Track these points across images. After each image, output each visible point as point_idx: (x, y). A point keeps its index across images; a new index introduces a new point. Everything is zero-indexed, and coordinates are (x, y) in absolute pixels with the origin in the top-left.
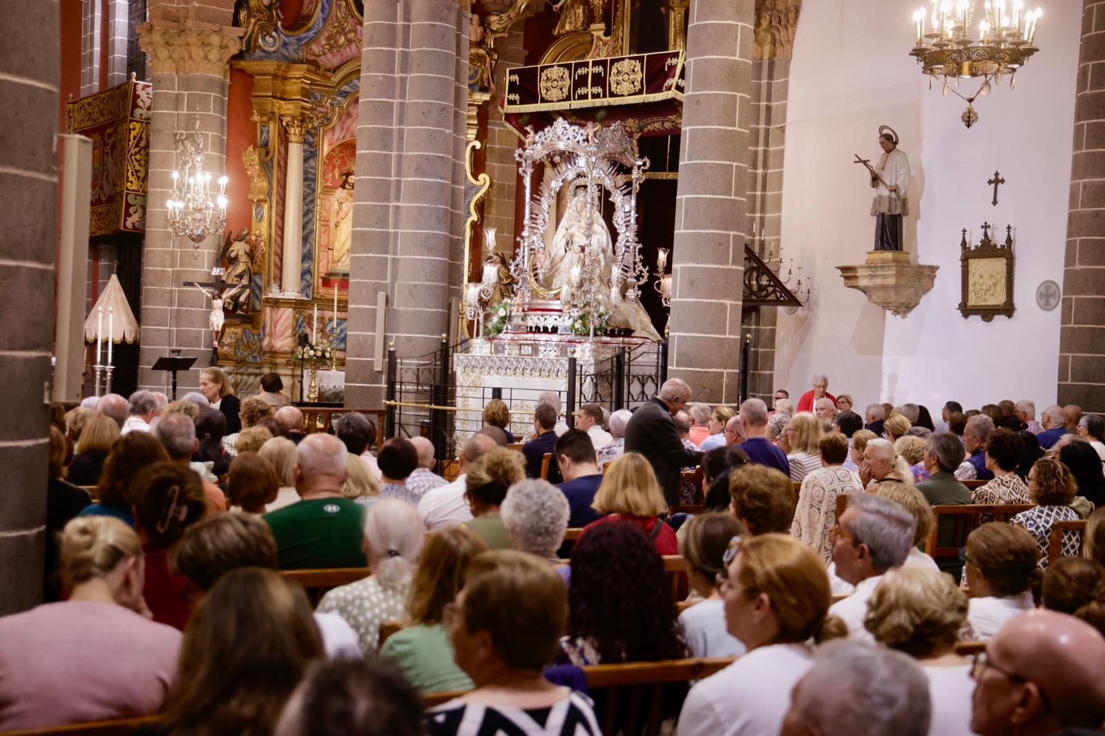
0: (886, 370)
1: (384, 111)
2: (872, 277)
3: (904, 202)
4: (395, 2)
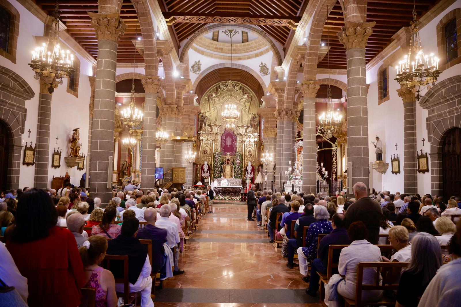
0: (383, 186)
1: (280, 141)
2: (375, 166)
3: (381, 151)
4: (281, 122)
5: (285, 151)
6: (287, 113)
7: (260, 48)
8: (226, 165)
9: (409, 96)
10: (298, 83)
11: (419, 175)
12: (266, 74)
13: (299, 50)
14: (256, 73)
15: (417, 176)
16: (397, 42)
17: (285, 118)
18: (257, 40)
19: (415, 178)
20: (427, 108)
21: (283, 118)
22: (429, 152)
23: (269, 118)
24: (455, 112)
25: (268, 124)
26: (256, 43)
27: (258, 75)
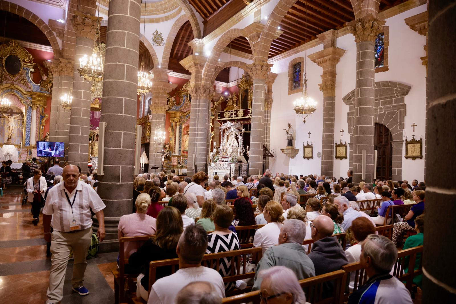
0: (290, 169)
1: (195, 120)
2: (287, 151)
3: (293, 137)
4: (197, 100)
5: (201, 131)
6: (205, 91)
7: (157, 14)
8: (95, 142)
9: (330, 91)
10: (218, 61)
11: (336, 162)
12: (159, 44)
13: (257, 27)
14: (148, 41)
15: (333, 162)
16: (317, 41)
17: (202, 96)
18: (155, 4)
19: (332, 163)
20: (349, 105)
21: (200, 96)
22: (348, 141)
23: (159, 93)
24: (379, 110)
25: (158, 100)
26: (153, 7)
27: (149, 44)
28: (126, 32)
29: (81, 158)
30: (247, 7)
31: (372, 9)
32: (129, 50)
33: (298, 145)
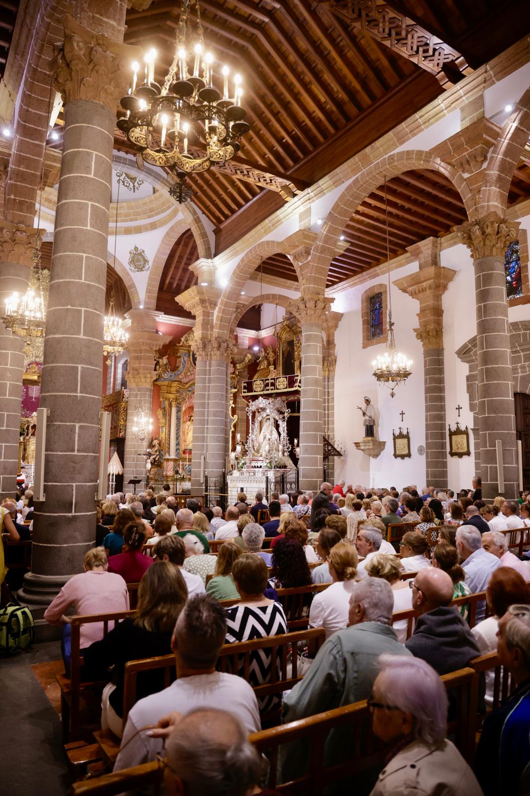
0: (371, 477)
1: (203, 396)
2: (365, 446)
4: (206, 362)
5: (215, 415)
6: (220, 347)
7: (136, 219)
8: (30, 438)
9: (435, 340)
10: (241, 295)
11: (452, 461)
12: (141, 269)
13: (304, 238)
14: (121, 265)
15: (446, 462)
17: (215, 354)
18: (133, 204)
19: (445, 465)
20: (468, 362)
21: (211, 355)
22: (471, 426)
23: (141, 351)
24: (519, 371)
25: (140, 363)
26: (129, 208)
27: (124, 269)
28: (84, 255)
29: (5, 468)
30: (286, 205)
31: (496, 203)
32: (89, 285)
33: (384, 434)
